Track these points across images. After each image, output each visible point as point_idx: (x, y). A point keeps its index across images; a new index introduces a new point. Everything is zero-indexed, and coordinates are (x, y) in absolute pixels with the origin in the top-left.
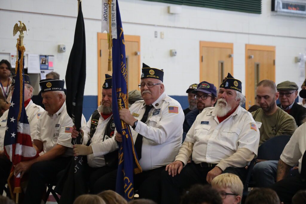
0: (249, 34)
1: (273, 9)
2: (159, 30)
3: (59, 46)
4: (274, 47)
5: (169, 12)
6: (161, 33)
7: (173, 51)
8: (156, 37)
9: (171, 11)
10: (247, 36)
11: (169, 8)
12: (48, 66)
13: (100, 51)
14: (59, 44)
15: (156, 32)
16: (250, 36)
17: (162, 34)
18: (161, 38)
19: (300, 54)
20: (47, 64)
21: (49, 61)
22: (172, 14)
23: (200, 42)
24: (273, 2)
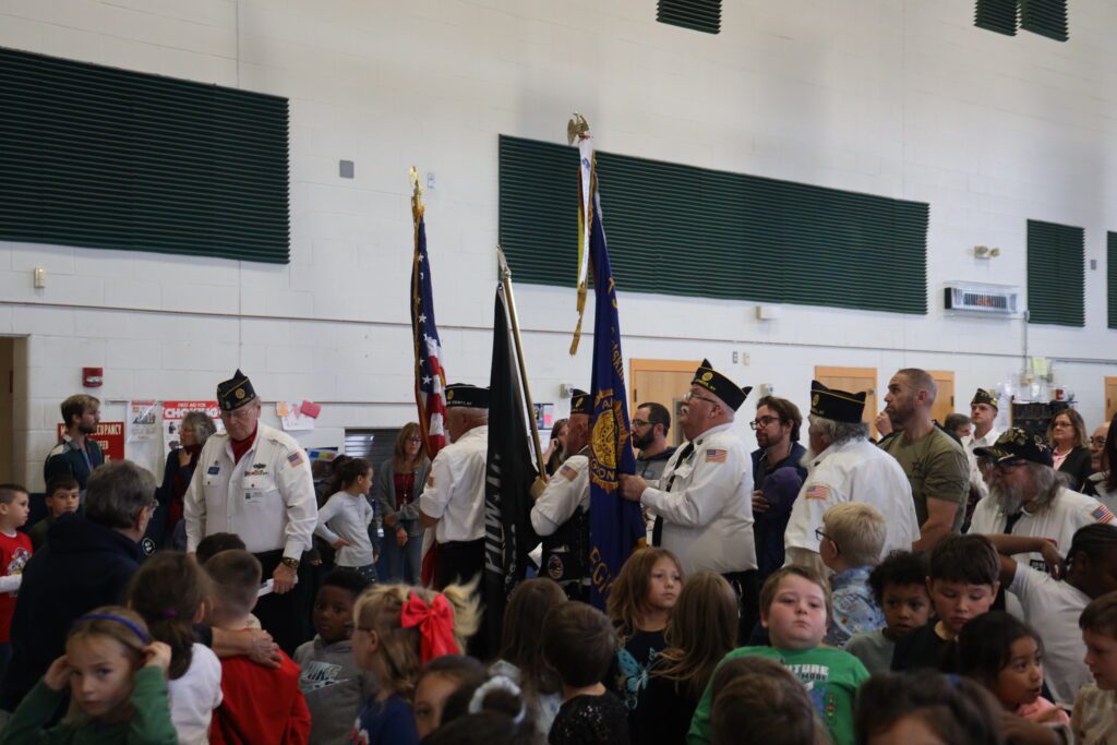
0: (904, 350)
1: (948, 304)
2: (741, 349)
3: (562, 387)
4: (953, 373)
5: (758, 316)
6: (744, 354)
7: (767, 387)
8: (735, 362)
9: (763, 316)
10: (901, 354)
11: (758, 309)
12: (543, 422)
13: (635, 391)
14: (564, 382)
15: (735, 353)
16: (907, 354)
17: (746, 356)
18: (745, 364)
19: (999, 384)
20: (541, 419)
21: (545, 413)
22: (764, 320)
23: (816, 368)
24: (948, 292)
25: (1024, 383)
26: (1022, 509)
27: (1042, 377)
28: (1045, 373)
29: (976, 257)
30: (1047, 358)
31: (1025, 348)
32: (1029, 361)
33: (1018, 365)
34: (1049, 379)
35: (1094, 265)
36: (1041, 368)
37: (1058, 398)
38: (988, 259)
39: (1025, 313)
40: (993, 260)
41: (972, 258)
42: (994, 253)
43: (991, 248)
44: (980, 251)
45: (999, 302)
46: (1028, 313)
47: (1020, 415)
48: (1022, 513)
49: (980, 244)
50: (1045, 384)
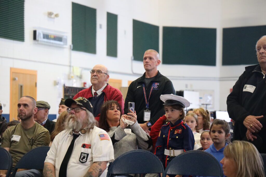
0: (13, 58)
1: (35, 38)
4: (36, 71)
19: (58, 78)
24: (35, 32)
25: (70, 78)
26: (80, 133)
27: (77, 76)
28: (79, 74)
29: (48, 17)
30: (80, 67)
31: (70, 62)
32: (72, 68)
33: (67, 70)
34: (81, 77)
35: (101, 26)
36: (77, 72)
37: (84, 86)
38: (54, 18)
39: (70, 46)
40: (56, 19)
41: (46, 17)
42: (57, 16)
43: (55, 13)
44: (50, 14)
45: (59, 39)
46: (72, 46)
47: (67, 93)
48: (80, 134)
49: (50, 11)
50: (78, 80)
